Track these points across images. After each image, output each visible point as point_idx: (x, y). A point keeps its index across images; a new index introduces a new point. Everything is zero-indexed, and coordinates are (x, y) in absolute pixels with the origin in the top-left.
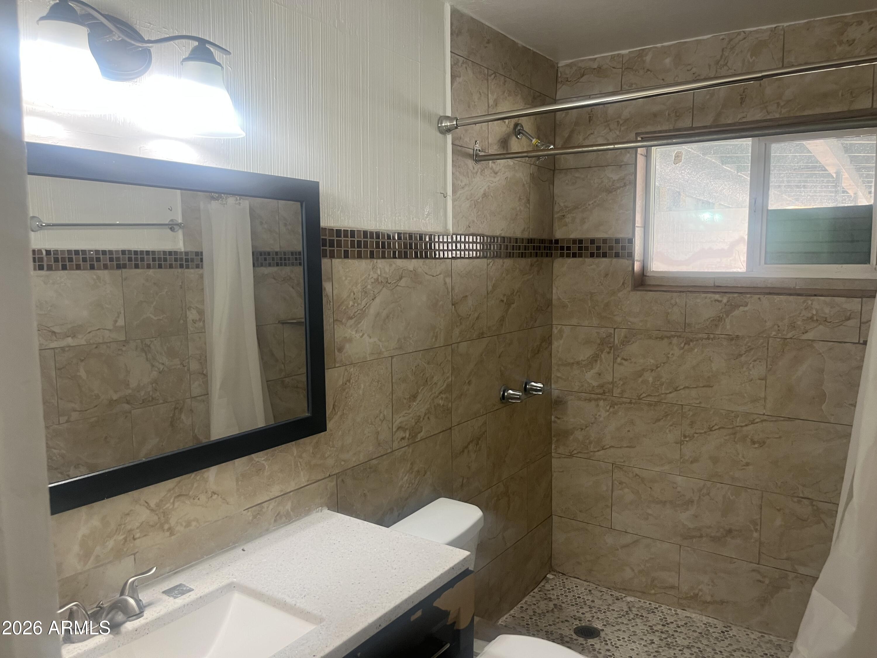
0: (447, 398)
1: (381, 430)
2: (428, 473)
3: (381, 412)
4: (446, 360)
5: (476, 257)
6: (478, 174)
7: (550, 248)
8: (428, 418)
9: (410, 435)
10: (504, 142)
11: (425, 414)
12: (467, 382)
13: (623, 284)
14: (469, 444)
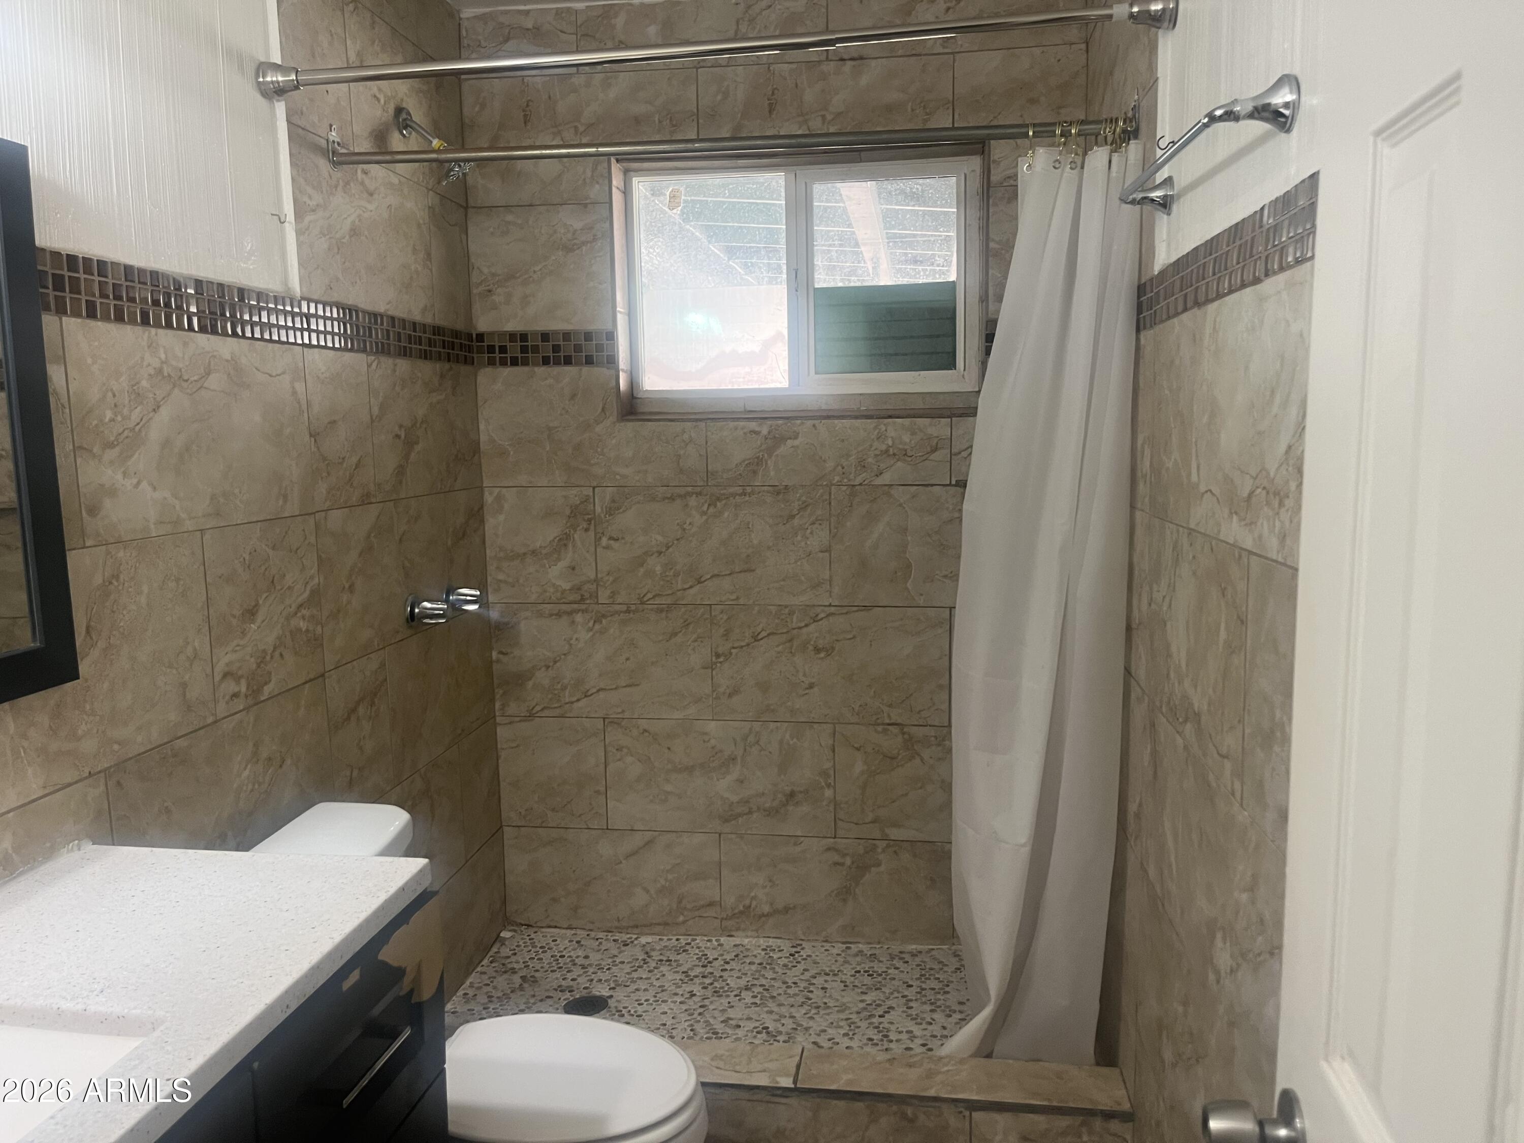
0: (313, 616)
1: (190, 679)
2: (289, 762)
3: (188, 643)
4: (307, 542)
5: (345, 349)
6: (338, 189)
7: (470, 349)
8: (281, 655)
9: (248, 688)
10: (380, 136)
11: (275, 648)
12: (347, 586)
13: (603, 410)
14: (358, 703)
